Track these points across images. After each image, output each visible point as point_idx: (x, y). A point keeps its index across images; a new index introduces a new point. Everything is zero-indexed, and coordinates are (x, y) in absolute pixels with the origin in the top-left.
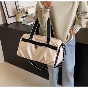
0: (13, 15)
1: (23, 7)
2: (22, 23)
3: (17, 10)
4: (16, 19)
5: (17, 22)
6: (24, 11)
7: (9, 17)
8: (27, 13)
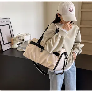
0: (8, 41)
1: (19, 35)
3: (12, 37)
4: (11, 46)
5: (12, 48)
6: (20, 39)
7: (4, 44)
8: (23, 40)
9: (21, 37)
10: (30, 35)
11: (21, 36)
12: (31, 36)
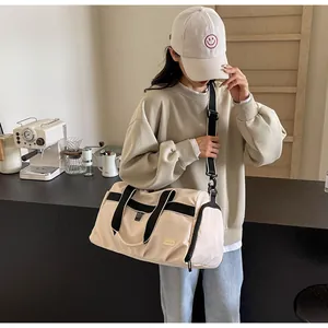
2: (22, 177)
6: (30, 137)
8: (41, 142)
9: (35, 133)
10: (61, 125)
11: (33, 128)
12: (65, 127)
